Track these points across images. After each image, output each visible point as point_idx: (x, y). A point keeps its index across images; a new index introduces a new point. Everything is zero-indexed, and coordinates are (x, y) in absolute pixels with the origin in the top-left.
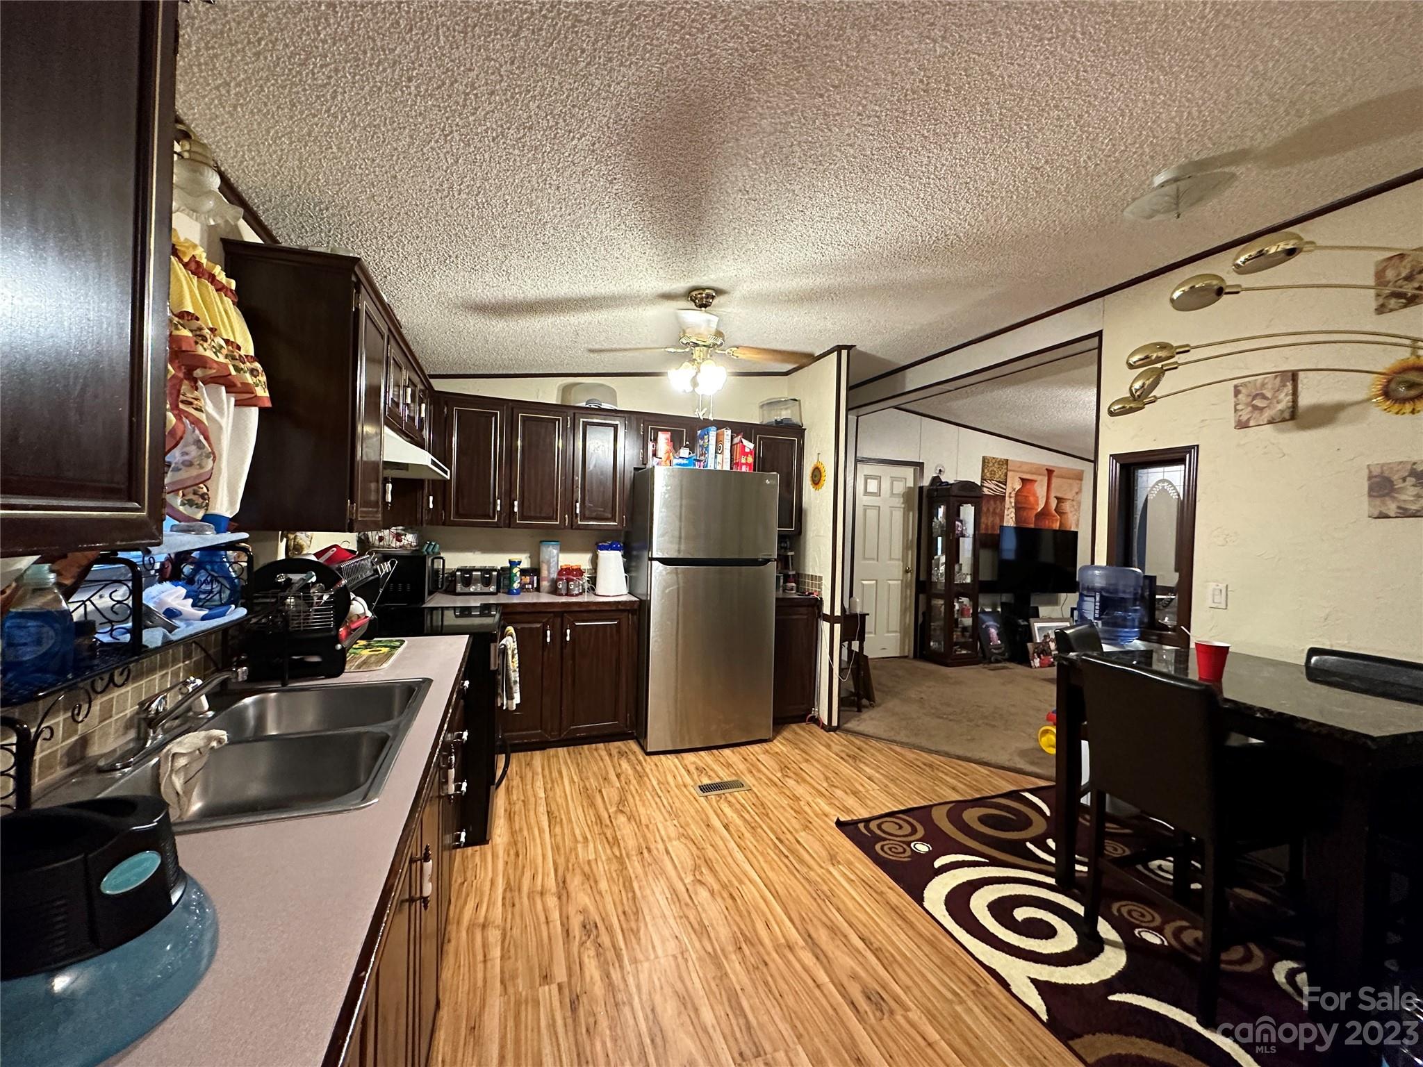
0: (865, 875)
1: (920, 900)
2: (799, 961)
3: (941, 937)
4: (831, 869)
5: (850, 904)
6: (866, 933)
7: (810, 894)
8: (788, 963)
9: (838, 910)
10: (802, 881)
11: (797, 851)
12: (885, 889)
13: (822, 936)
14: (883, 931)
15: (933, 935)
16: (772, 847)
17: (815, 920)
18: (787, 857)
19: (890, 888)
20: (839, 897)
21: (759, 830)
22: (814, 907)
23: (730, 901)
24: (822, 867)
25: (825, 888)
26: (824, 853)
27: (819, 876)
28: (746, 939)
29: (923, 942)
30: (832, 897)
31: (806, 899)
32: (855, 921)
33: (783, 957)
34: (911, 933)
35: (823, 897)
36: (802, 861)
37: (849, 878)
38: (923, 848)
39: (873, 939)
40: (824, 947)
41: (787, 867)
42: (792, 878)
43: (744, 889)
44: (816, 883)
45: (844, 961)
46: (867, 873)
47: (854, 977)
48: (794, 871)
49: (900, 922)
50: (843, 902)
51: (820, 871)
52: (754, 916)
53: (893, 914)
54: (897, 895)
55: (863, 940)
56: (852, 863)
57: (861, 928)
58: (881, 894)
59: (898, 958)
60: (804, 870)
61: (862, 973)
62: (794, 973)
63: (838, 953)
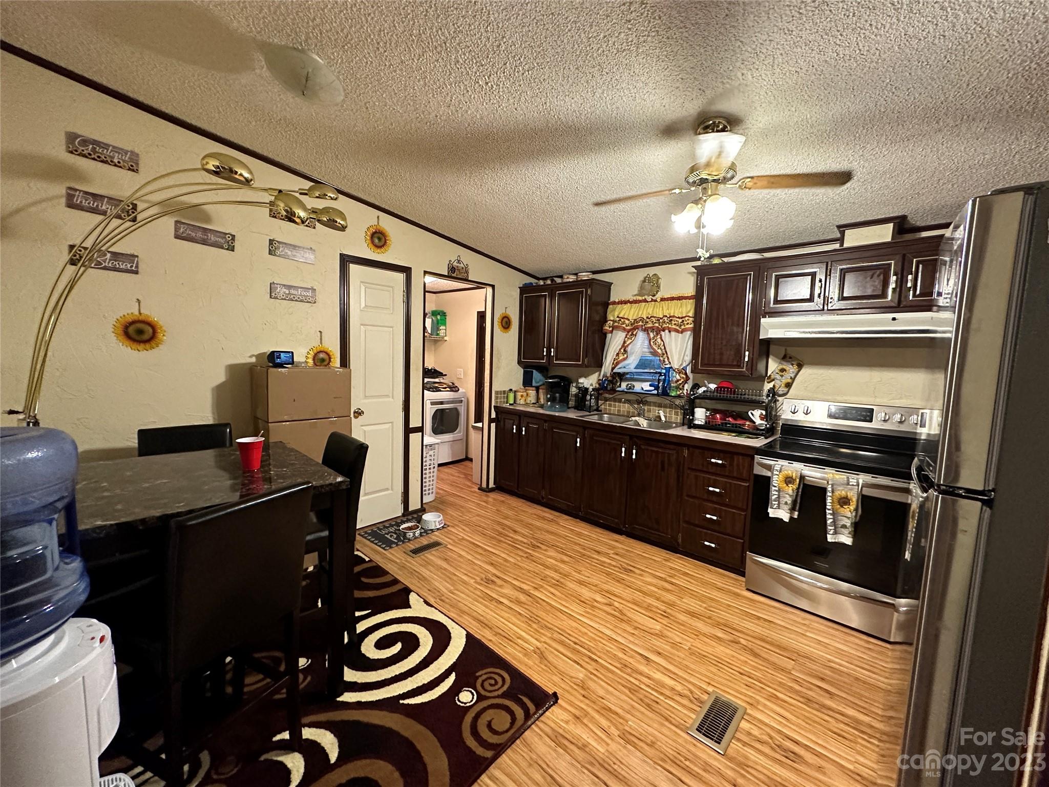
0: (511, 646)
1: (469, 636)
2: (529, 585)
3: (457, 617)
4: (538, 644)
5: (515, 620)
6: (500, 606)
7: (543, 619)
8: (533, 582)
9: (520, 614)
10: (552, 626)
11: (572, 653)
12: (494, 639)
13: (522, 597)
14: (491, 610)
15: (461, 616)
16: (592, 649)
17: (530, 603)
18: (575, 643)
19: (490, 640)
20: (523, 622)
21: (619, 666)
22: (534, 611)
23: (582, 599)
24: (545, 643)
25: (535, 626)
26: (550, 658)
27: (543, 634)
28: (558, 585)
29: (467, 611)
30: (528, 621)
31: (542, 614)
32: (509, 611)
33: (536, 584)
34: (475, 614)
35: (532, 619)
36: (562, 643)
37: (523, 640)
38: (466, 697)
39: (496, 604)
40: (520, 593)
41: (570, 635)
42: (560, 627)
43: (583, 609)
44: (542, 627)
45: (507, 591)
46: (510, 650)
47: (500, 586)
48: (562, 632)
49: (482, 618)
50: (519, 620)
51: (544, 639)
52: (564, 596)
53: (486, 622)
54: (485, 636)
55: (501, 602)
56: (525, 655)
57: (504, 608)
58: (497, 634)
59: (481, 600)
60: (556, 636)
61: (497, 588)
62: (528, 580)
63: (512, 593)
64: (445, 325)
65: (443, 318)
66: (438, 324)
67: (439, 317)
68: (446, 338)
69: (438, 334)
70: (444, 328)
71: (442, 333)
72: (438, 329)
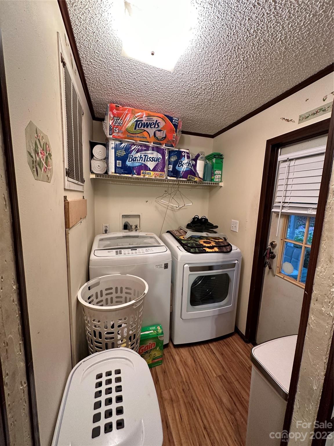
64: (221, 169)
65: (219, 161)
66: (213, 168)
67: (214, 160)
68: (221, 184)
69: (212, 180)
70: (220, 172)
71: (216, 178)
72: (213, 174)
